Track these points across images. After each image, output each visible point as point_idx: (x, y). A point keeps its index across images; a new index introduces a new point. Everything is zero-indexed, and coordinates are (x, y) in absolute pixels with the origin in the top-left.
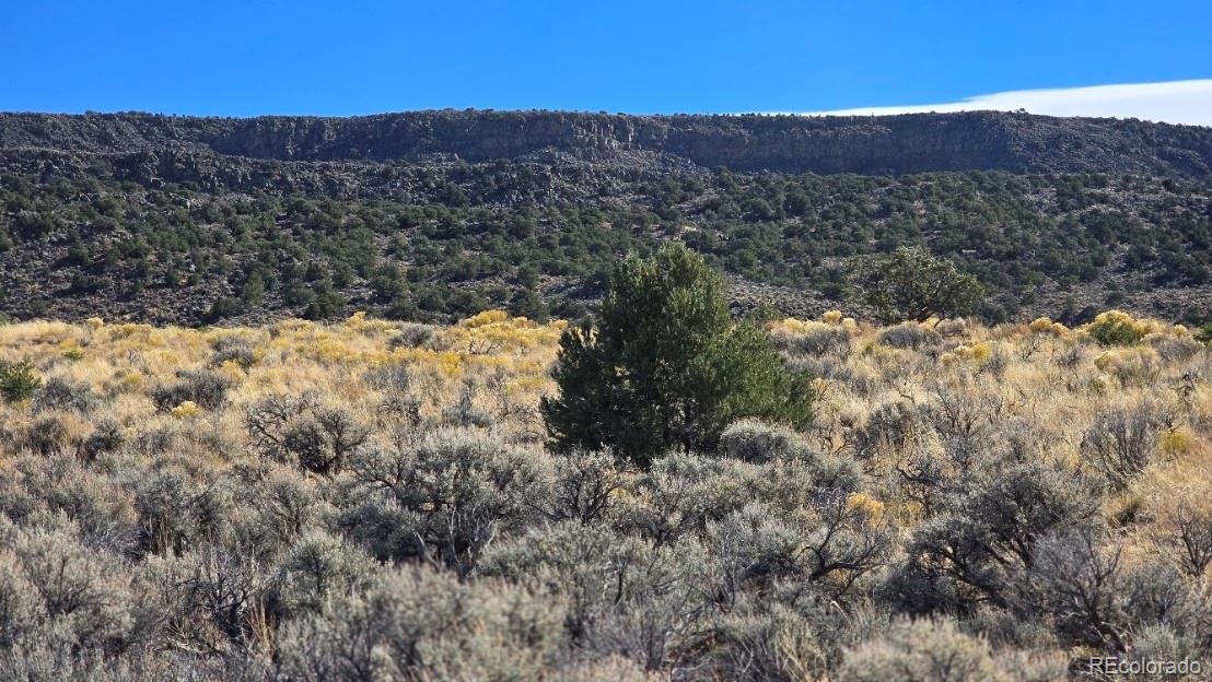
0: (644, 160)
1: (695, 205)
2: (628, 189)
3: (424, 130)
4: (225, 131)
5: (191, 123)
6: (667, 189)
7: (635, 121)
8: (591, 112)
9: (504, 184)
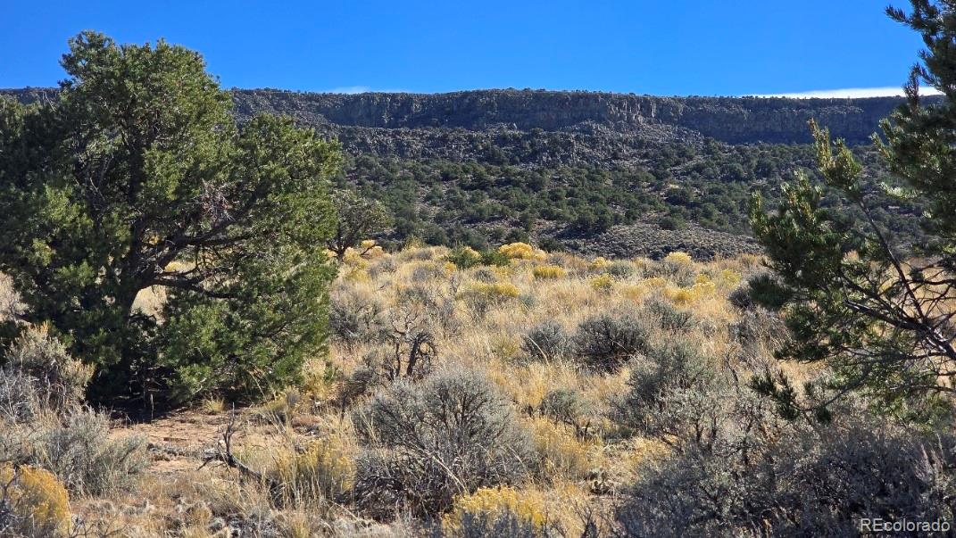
0: (662, 134)
1: (686, 168)
2: (634, 155)
3: (490, 105)
4: (337, 104)
5: (310, 98)
6: (666, 155)
7: (658, 101)
8: (623, 93)
9: (537, 148)
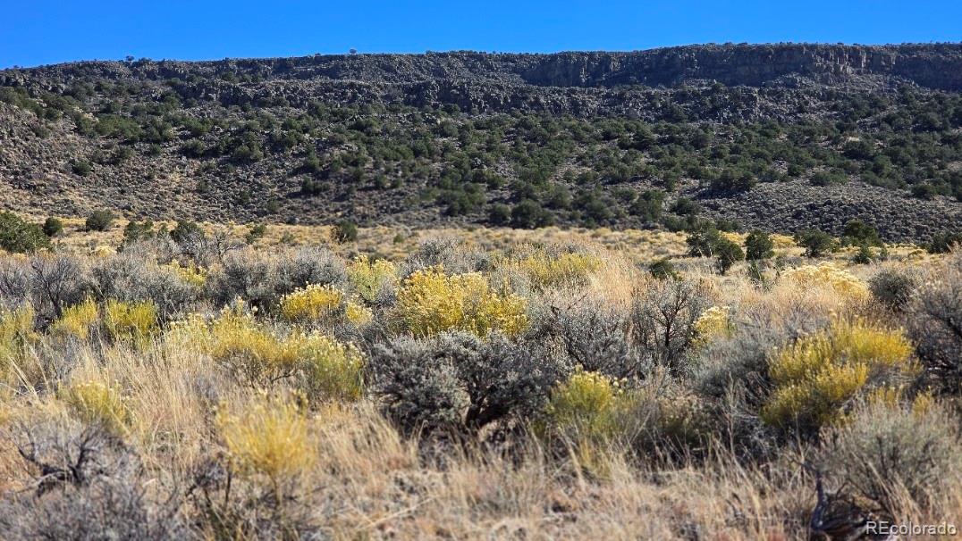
0: (872, 84)
1: (877, 119)
2: (822, 107)
3: (689, 62)
4: (532, 64)
5: (507, 58)
6: (855, 106)
7: (868, 50)
8: (830, 43)
9: (718, 104)
